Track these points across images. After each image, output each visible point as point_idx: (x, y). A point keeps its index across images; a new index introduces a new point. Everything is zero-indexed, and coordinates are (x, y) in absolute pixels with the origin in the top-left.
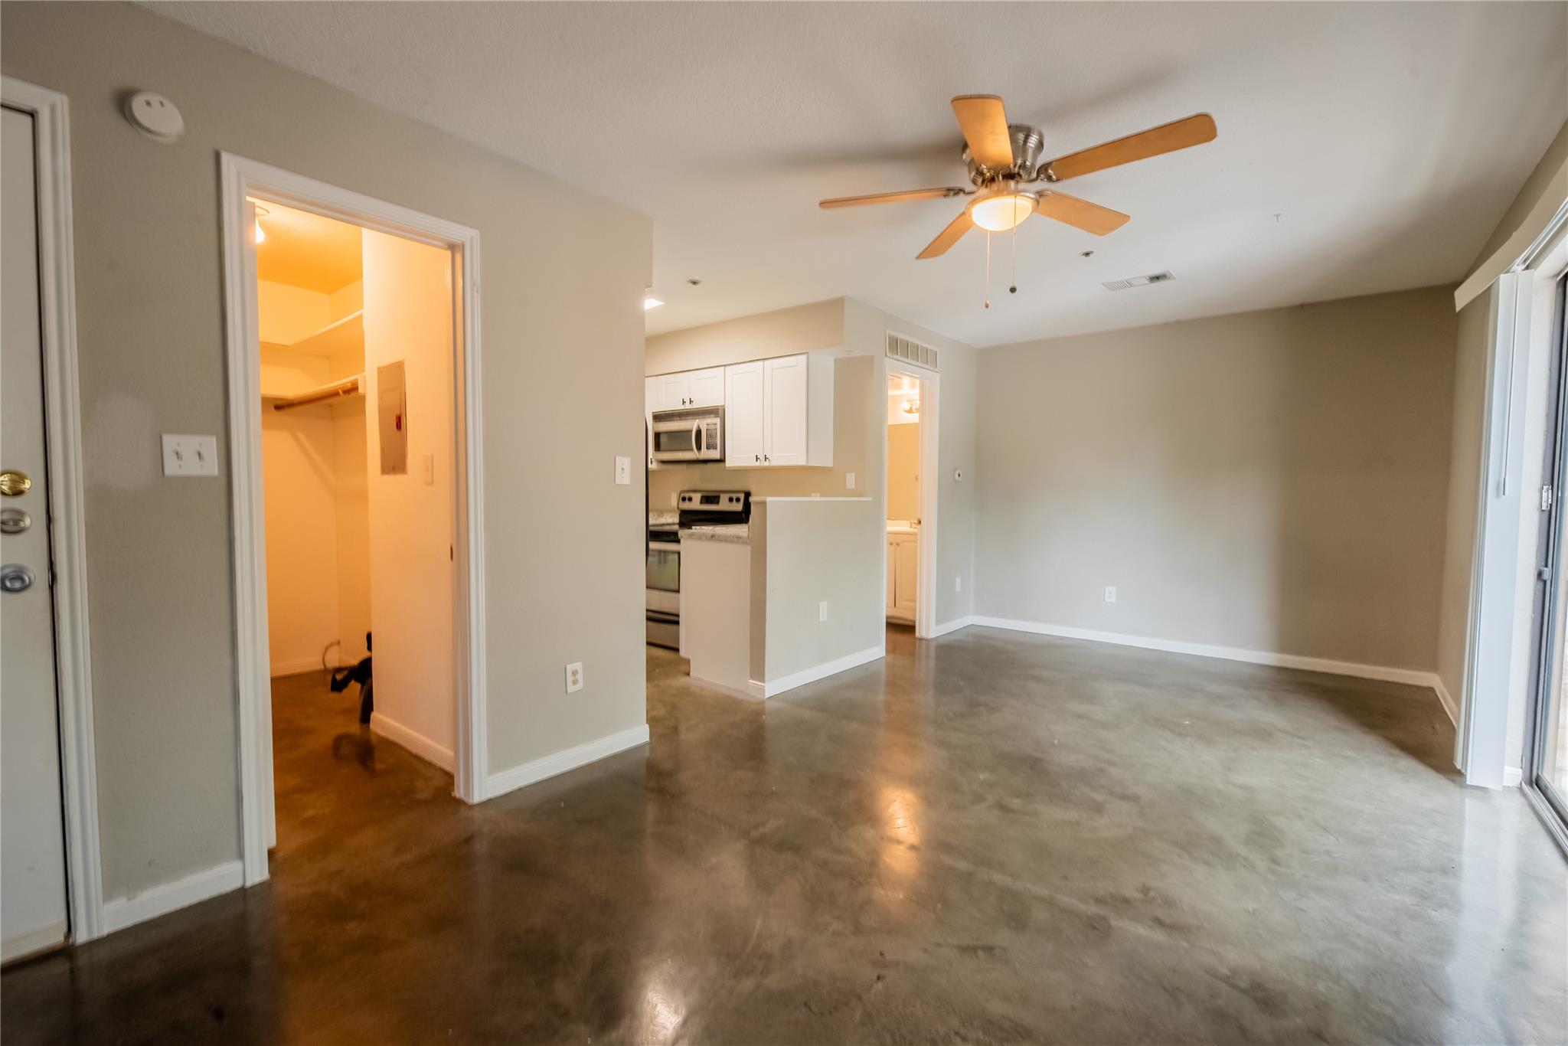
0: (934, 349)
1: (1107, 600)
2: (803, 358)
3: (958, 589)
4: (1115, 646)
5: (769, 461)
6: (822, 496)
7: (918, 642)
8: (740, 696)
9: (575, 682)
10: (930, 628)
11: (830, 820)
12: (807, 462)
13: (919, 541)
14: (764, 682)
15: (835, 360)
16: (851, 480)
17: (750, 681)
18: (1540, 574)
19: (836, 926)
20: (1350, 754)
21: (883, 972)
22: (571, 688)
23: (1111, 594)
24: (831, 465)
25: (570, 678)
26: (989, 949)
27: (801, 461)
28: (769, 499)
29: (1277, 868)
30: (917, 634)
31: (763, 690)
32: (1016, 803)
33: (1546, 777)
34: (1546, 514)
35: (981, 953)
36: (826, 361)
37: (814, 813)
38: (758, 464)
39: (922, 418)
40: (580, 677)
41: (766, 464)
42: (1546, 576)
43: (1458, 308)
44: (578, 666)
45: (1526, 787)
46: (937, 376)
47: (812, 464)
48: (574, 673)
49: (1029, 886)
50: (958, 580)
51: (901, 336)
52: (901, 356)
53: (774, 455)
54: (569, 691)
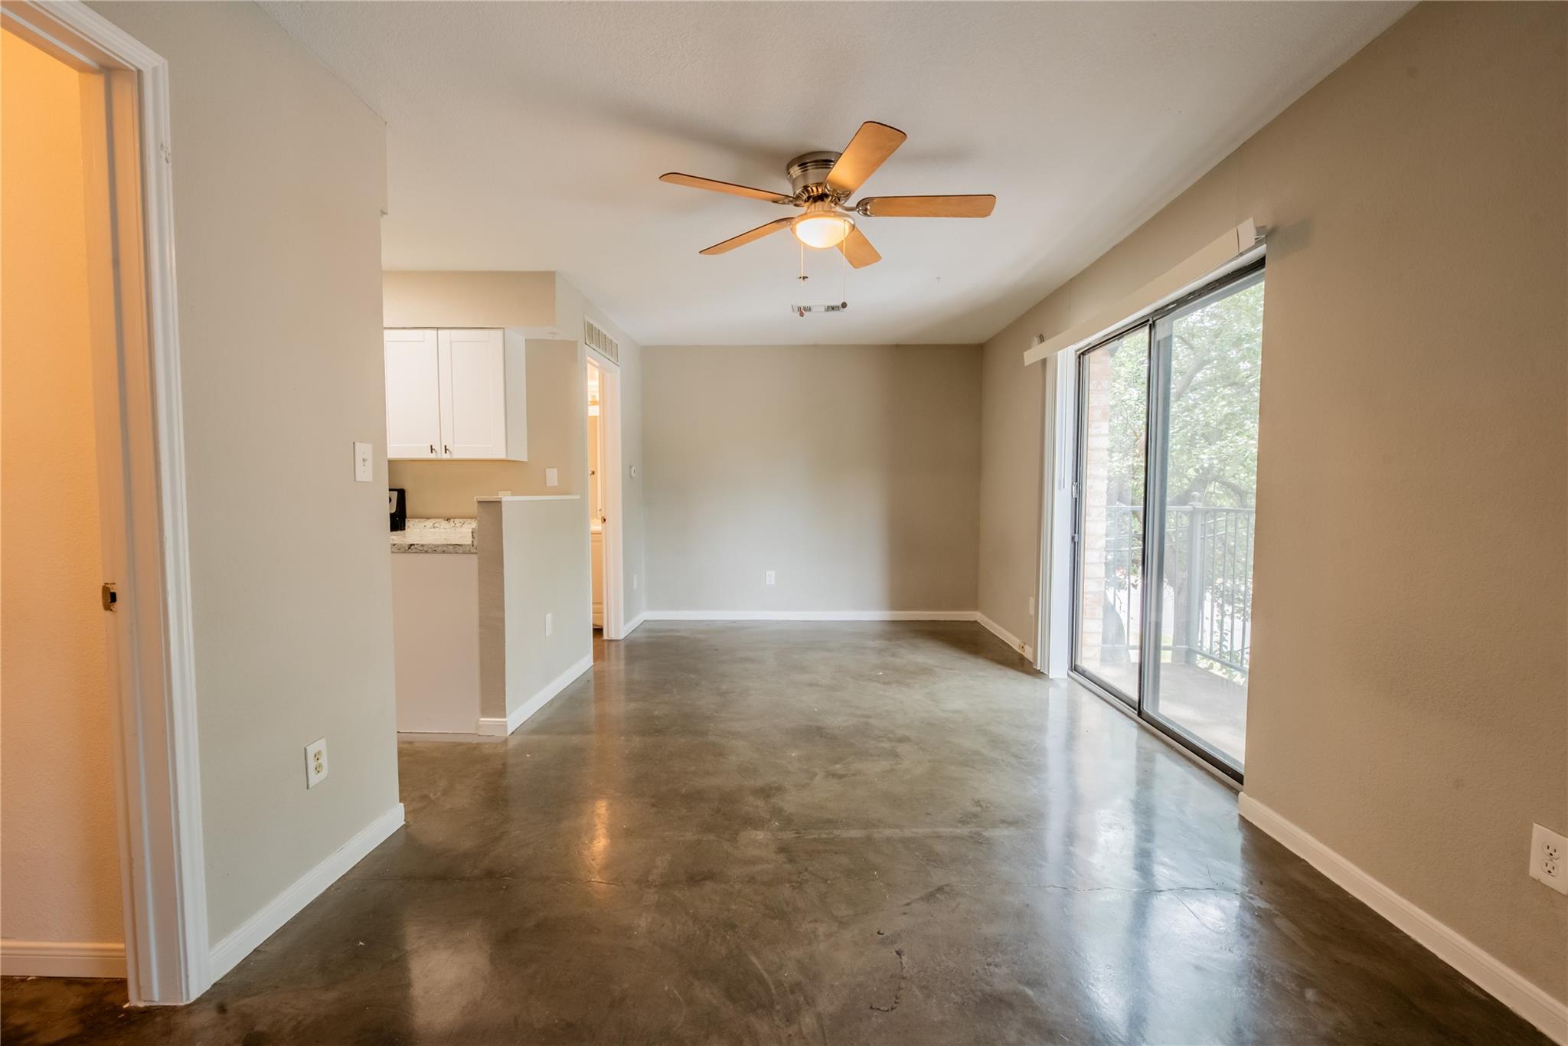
0: (617, 342)
1: (767, 583)
2: (500, 332)
3: (635, 587)
4: (778, 622)
5: (450, 452)
6: (513, 494)
7: (606, 644)
8: (474, 740)
9: (318, 770)
10: (618, 629)
11: (712, 837)
12: (507, 455)
13: (604, 541)
14: (505, 717)
15: (526, 340)
16: (552, 476)
17: (482, 719)
18: (1073, 538)
19: (822, 929)
20: (981, 673)
21: (897, 947)
22: (314, 779)
23: (771, 577)
24: (526, 460)
25: (312, 764)
26: (940, 889)
27: (501, 455)
28: (506, 498)
29: (1023, 760)
30: (605, 637)
31: (504, 726)
32: (838, 767)
33: (1078, 663)
34: (1074, 500)
35: (938, 895)
36: (518, 340)
37: (690, 836)
38: (433, 456)
39: (603, 411)
40: (324, 760)
41: (447, 456)
42: (1076, 540)
43: (1026, 364)
44: (320, 745)
45: (1070, 672)
46: (618, 371)
47: (509, 459)
48: (317, 757)
49: (914, 830)
50: (635, 577)
51: (596, 325)
52: (596, 345)
53: (455, 445)
54: (311, 784)
